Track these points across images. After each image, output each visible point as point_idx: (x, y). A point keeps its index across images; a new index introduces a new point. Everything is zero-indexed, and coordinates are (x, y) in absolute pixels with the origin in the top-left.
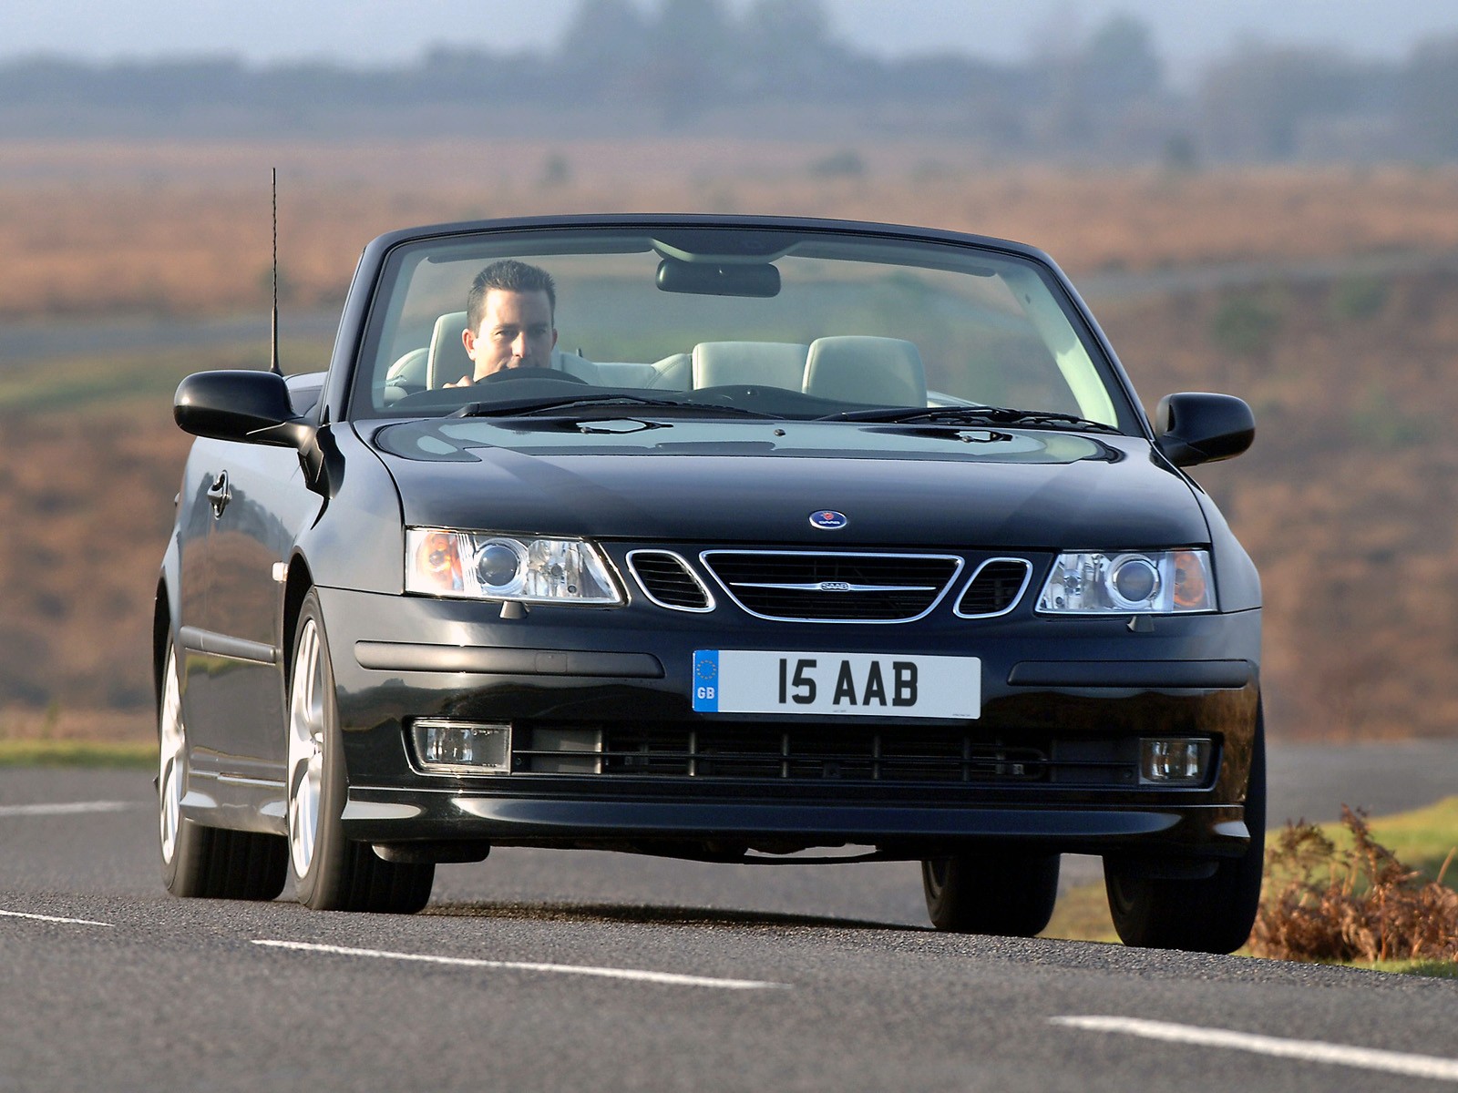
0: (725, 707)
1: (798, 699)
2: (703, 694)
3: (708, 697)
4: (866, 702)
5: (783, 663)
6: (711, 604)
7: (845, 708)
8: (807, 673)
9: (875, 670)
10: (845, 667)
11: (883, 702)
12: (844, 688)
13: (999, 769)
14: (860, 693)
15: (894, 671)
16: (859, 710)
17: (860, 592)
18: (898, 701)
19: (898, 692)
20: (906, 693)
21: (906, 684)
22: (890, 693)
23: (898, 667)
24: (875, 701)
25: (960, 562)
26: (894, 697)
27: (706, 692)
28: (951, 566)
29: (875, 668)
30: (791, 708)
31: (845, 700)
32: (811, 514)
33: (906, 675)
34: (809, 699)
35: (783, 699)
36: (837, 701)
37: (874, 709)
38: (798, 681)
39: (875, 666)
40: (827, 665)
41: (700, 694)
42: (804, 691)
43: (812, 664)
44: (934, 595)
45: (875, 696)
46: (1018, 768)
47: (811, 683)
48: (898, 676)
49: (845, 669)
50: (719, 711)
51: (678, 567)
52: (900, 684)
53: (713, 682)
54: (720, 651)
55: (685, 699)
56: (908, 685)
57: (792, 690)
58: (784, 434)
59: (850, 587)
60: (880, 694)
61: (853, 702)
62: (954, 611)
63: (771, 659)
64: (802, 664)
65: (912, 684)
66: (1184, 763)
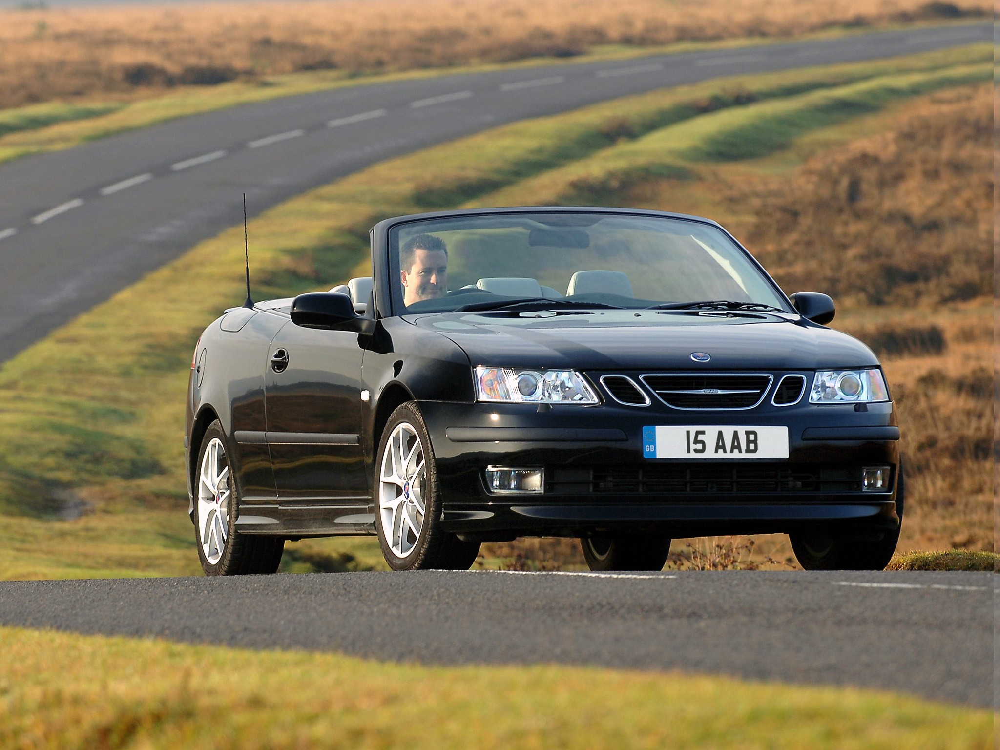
0: (659, 456)
1: (696, 451)
2: (649, 449)
3: (651, 450)
4: (732, 452)
5: (688, 433)
6: (648, 402)
7: (721, 454)
8: (700, 437)
9: (736, 435)
10: (720, 434)
11: (740, 452)
12: (720, 445)
13: (791, 484)
14: (728, 447)
15: (745, 435)
16: (728, 455)
17: (724, 394)
18: (748, 451)
19: (748, 446)
20: (752, 446)
21: (752, 442)
22: (743, 446)
23: (748, 433)
24: (736, 451)
25: (771, 377)
26: (746, 448)
27: (650, 448)
28: (767, 380)
29: (736, 434)
30: (693, 455)
31: (721, 451)
32: (691, 354)
33: (752, 437)
34: (703, 451)
35: (689, 451)
36: (716, 451)
37: (736, 455)
38: (696, 442)
39: (736, 433)
40: (711, 432)
41: (647, 449)
42: (699, 447)
43: (703, 433)
44: (760, 395)
45: (736, 448)
46: (799, 484)
47: (703, 443)
48: (748, 438)
49: (720, 435)
50: (657, 457)
51: (628, 383)
52: (748, 442)
53: (654, 443)
54: (656, 427)
55: (639, 453)
56: (753, 442)
57: (693, 447)
58: (640, 316)
59: (720, 392)
60: (739, 447)
61: (725, 451)
62: (772, 403)
63: (682, 429)
64: (698, 433)
65: (755, 442)
66: (876, 480)
